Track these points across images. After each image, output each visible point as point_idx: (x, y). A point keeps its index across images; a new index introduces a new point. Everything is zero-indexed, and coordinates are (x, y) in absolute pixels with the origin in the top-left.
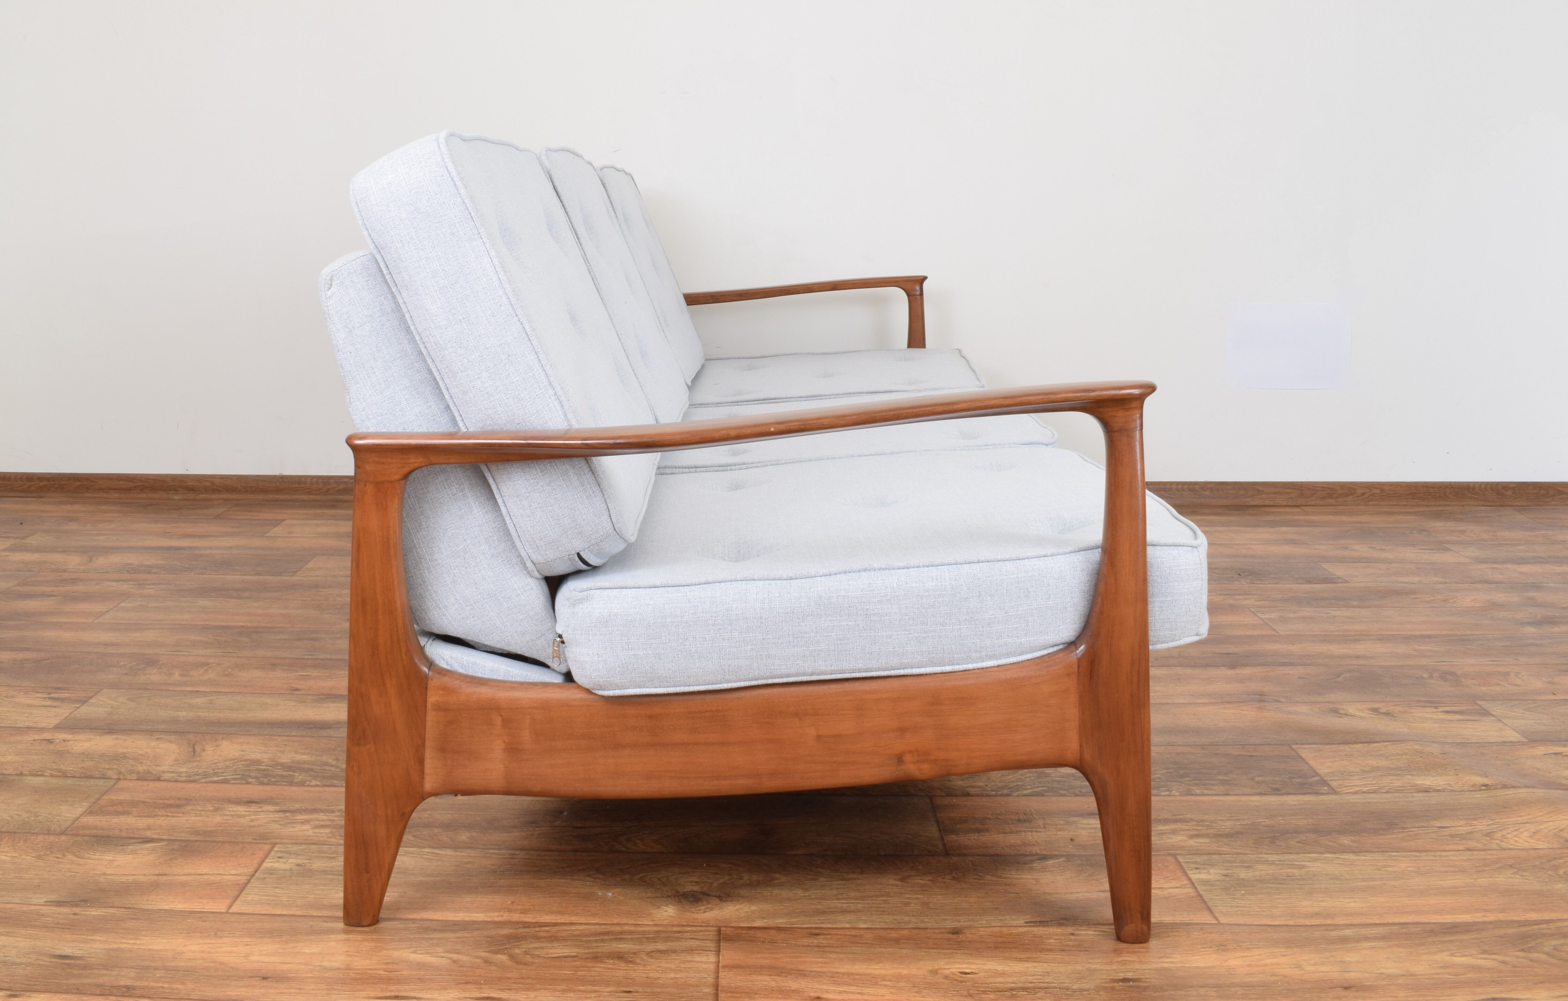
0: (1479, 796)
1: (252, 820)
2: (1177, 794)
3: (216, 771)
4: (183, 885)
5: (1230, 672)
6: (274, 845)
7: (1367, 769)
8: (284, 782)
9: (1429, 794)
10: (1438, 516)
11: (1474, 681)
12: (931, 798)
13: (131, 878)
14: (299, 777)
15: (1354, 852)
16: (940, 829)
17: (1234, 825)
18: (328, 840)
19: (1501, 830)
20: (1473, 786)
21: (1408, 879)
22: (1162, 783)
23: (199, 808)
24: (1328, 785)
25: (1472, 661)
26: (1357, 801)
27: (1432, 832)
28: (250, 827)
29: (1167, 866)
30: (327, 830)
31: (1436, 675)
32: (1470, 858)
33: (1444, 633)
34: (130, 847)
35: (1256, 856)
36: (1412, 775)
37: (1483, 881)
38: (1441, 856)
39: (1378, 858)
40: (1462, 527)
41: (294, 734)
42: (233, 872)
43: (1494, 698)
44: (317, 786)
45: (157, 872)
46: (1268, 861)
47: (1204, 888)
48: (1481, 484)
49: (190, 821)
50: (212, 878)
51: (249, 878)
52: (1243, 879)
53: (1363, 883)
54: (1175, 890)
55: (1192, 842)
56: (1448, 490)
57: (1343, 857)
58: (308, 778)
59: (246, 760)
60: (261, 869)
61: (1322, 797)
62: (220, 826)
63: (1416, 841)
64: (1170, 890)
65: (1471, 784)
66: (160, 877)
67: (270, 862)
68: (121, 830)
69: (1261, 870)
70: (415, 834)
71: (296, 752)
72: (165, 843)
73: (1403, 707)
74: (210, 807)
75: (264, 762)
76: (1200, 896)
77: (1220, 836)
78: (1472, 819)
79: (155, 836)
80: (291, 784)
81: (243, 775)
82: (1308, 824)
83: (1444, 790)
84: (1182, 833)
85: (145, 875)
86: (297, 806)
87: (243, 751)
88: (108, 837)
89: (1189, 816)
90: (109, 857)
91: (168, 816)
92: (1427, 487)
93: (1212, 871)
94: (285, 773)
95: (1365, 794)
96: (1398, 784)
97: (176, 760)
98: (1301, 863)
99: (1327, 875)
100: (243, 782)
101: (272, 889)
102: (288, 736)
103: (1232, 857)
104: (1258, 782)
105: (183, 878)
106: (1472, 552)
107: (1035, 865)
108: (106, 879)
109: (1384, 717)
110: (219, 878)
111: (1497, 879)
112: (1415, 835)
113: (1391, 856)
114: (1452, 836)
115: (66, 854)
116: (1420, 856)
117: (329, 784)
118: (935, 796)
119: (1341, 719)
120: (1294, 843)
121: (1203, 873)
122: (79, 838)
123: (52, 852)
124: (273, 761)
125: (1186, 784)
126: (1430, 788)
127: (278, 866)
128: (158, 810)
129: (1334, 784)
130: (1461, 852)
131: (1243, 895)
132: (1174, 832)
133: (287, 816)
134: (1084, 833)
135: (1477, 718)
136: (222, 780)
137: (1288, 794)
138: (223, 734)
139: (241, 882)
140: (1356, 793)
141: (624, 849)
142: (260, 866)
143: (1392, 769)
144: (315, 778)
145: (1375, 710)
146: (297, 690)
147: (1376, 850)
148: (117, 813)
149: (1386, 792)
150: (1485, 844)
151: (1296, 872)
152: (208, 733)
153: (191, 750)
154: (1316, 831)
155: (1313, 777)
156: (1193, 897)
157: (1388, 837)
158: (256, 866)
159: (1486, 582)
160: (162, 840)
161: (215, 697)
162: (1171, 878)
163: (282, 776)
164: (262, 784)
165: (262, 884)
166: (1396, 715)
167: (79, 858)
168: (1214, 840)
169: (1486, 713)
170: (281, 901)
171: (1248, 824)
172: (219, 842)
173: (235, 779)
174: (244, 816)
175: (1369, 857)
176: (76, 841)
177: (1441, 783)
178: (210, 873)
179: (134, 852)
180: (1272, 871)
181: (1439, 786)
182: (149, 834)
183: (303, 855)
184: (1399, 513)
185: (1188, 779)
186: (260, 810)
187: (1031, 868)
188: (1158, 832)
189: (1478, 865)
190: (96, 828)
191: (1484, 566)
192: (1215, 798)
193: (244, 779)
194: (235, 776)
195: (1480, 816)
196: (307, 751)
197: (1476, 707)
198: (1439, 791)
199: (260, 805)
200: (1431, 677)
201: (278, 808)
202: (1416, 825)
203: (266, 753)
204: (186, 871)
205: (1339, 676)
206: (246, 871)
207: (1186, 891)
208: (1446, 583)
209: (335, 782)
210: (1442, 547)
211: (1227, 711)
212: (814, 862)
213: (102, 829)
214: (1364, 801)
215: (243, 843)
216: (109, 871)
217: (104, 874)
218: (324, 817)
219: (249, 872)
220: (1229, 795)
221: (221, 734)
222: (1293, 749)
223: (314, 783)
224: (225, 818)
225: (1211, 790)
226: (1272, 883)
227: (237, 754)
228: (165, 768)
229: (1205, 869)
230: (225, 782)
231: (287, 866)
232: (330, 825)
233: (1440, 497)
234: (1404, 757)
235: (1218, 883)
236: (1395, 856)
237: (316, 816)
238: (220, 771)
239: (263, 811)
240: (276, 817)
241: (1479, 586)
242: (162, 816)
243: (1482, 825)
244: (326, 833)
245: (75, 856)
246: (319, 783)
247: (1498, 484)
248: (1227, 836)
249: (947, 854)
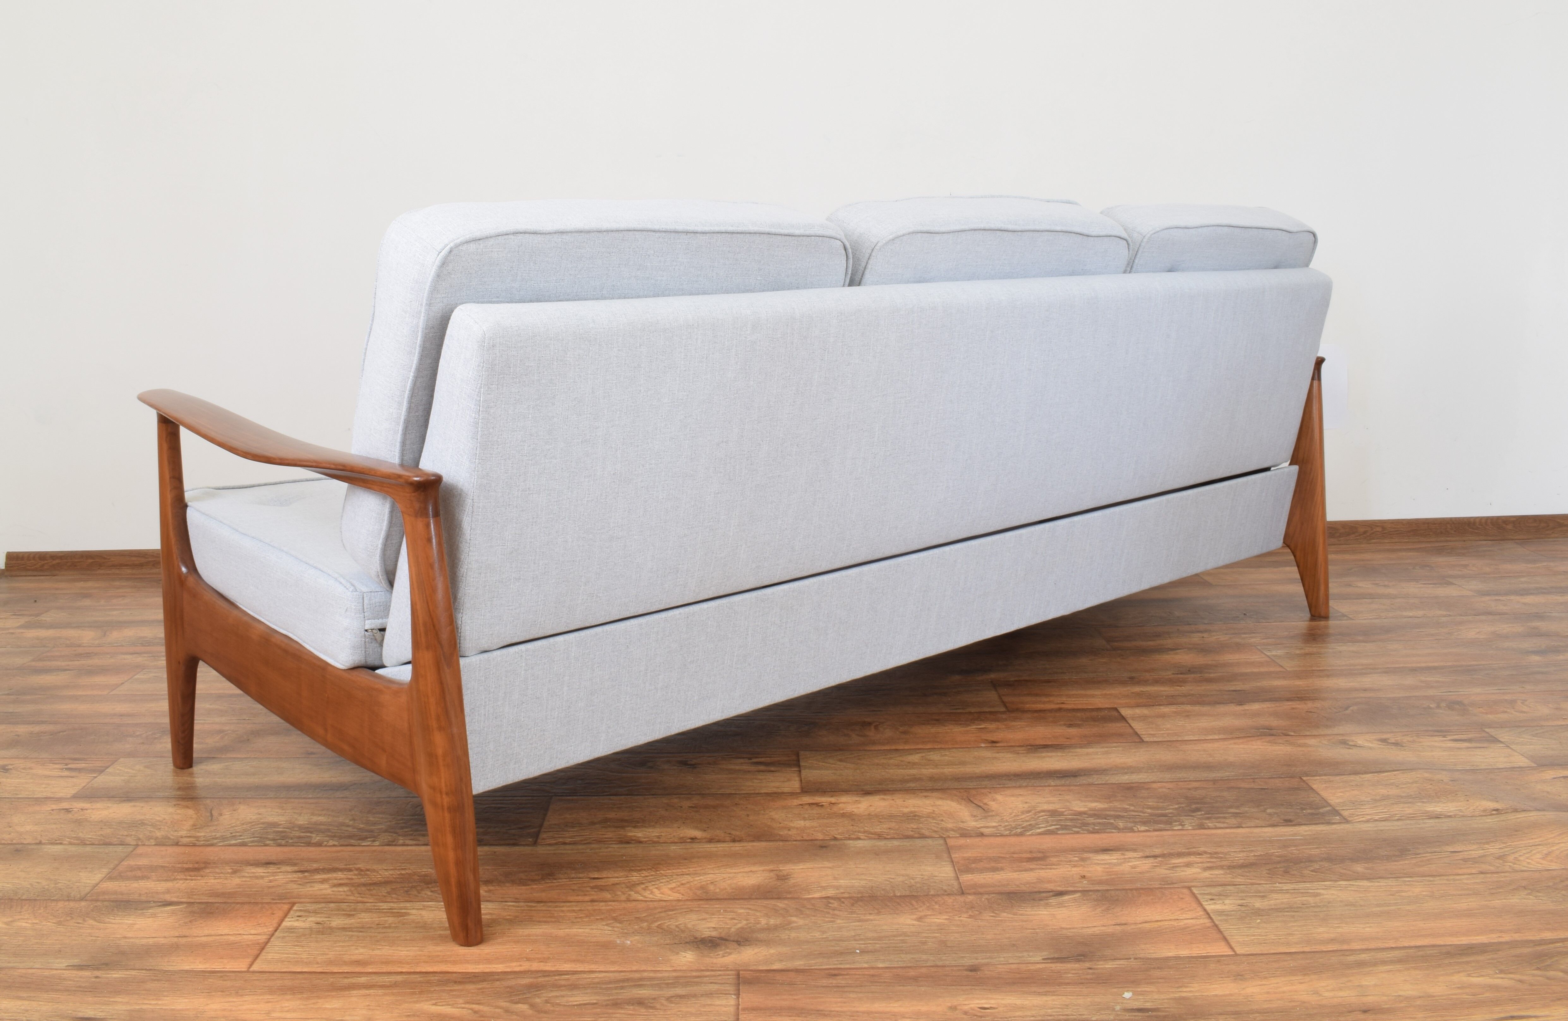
0: (1490, 821)
1: (270, 881)
2: (1190, 828)
3: (233, 835)
4: (204, 946)
5: (1239, 708)
6: (294, 904)
7: (1378, 798)
8: (301, 843)
9: (1440, 820)
10: (1440, 551)
11: (1481, 709)
12: (945, 839)
13: (151, 941)
14: (316, 838)
15: (1368, 879)
16: (955, 869)
17: (1248, 857)
18: (347, 897)
19: (1513, 853)
20: (1484, 811)
21: (1422, 903)
22: (1174, 818)
23: (217, 870)
24: (1340, 815)
25: (1478, 690)
26: (1369, 829)
27: (1444, 857)
28: (269, 887)
29: (1182, 898)
30: (346, 889)
31: (1443, 704)
32: (1483, 881)
33: (1450, 664)
34: (150, 911)
35: (1270, 885)
36: (1423, 802)
37: (1497, 903)
38: (1454, 880)
39: (1392, 884)
40: (1465, 561)
41: (310, 796)
42: (253, 932)
43: (1502, 725)
44: (334, 845)
45: (177, 934)
46: (1283, 890)
47: (1220, 918)
48: (1481, 518)
49: (209, 884)
50: (232, 938)
51: (269, 937)
52: (1259, 909)
53: (1378, 909)
54: (1191, 921)
55: (1207, 874)
56: (1449, 526)
57: (1357, 884)
58: (326, 838)
59: (263, 823)
60: (280, 928)
61: (1334, 826)
62: (239, 888)
63: (1430, 866)
64: (1186, 921)
65: (1482, 809)
66: (180, 939)
67: (290, 921)
68: (140, 895)
69: (1276, 899)
70: (433, 889)
71: (313, 814)
72: (185, 905)
73: (1411, 737)
74: (230, 869)
75: (281, 825)
76: (1216, 926)
77: (1234, 867)
78: (1484, 844)
79: (175, 900)
80: (309, 844)
81: (261, 838)
82: (1322, 853)
83: (1455, 816)
84: (1196, 865)
85: (165, 937)
86: (315, 866)
87: (260, 814)
88: (128, 901)
89: (1202, 849)
90: (129, 921)
91: (187, 879)
92: (1428, 523)
93: (1227, 902)
94: (302, 834)
95: (1377, 822)
96: (1409, 811)
97: (194, 825)
98: (1316, 891)
99: (1341, 901)
100: (260, 844)
101: (292, 947)
102: (304, 798)
103: (1246, 887)
104: (1270, 814)
105: (204, 939)
106: (1475, 585)
107: (1051, 901)
108: (126, 942)
109: (1393, 747)
110: (239, 938)
111: (1511, 901)
112: (1428, 860)
113: (1405, 881)
114: (1465, 860)
115: (87, 919)
116: (1434, 881)
117: (346, 843)
118: (949, 837)
119: (1351, 751)
120: (1308, 872)
121: (1218, 904)
122: (99, 903)
123: (72, 918)
124: (290, 823)
125: (1199, 818)
126: (1441, 815)
127: (298, 925)
128: (176, 874)
129: (1345, 813)
130: (1475, 876)
131: (1259, 923)
132: (1188, 865)
133: (306, 876)
134: (1099, 868)
135: (1485, 745)
136: (240, 843)
137: (1300, 824)
138: (240, 798)
139: (261, 941)
140: (1368, 821)
141: (641, 898)
142: (279, 925)
143: (1402, 797)
144: (333, 837)
145: (1384, 741)
146: (312, 753)
147: (1390, 876)
148: (137, 878)
149: (1398, 820)
150: (1498, 867)
151: (1311, 900)
152: (225, 798)
153: (209, 814)
154: (1329, 859)
155: (1325, 807)
156: (1209, 928)
157: (1401, 863)
158: (275, 925)
159: (1490, 613)
160: (182, 903)
161: (231, 763)
162: (1187, 909)
163: (299, 837)
164: (280, 845)
165: (282, 943)
166: (1404, 745)
167: (99, 922)
168: (1228, 871)
169: (1495, 740)
170: (302, 958)
171: (1261, 855)
172: (238, 903)
173: (253, 842)
174: (262, 877)
175: (1383, 883)
176: (96, 906)
177: (1452, 809)
178: (230, 933)
179: (154, 916)
180: (1287, 900)
181: (1450, 812)
182: (168, 897)
183: (322, 913)
184: (1400, 550)
185: (1199, 813)
186: (279, 871)
187: (1047, 904)
188: (1172, 866)
189: (1491, 887)
190: (115, 893)
191: (1487, 598)
192: (1228, 831)
193: (261, 841)
194: (252, 839)
195: (1492, 840)
196: (324, 812)
197: (1484, 734)
198: (1450, 817)
199: (278, 866)
200: (1438, 707)
201: (296, 868)
202: (1429, 850)
203: (283, 815)
204: (206, 932)
205: (1346, 709)
206: (266, 930)
207: (1202, 921)
208: (1450, 615)
209: (353, 841)
210: (1445, 581)
211: (1237, 746)
212: (830, 905)
213: (122, 894)
214: (1376, 829)
215: (262, 903)
216: (130, 935)
217: (125, 938)
218: (342, 876)
219: (269, 931)
220: (1242, 827)
221: (238, 798)
222: (1304, 781)
223: (331, 843)
224: (244, 879)
225: (1224, 823)
226: (1287, 912)
227: (254, 817)
228: (184, 833)
229: (1219, 899)
230: (244, 844)
231: (307, 925)
232: (349, 884)
233: (1441, 533)
234: (1415, 785)
235: (1233, 912)
236: (1409, 881)
237: (335, 875)
238: (238, 834)
239: (281, 872)
240: (294, 878)
241: (1483, 617)
242: (181, 879)
243: (1494, 849)
244: (344, 891)
245: (96, 920)
246: (336, 843)
247: (1498, 518)
248: (1242, 866)
249: (963, 893)
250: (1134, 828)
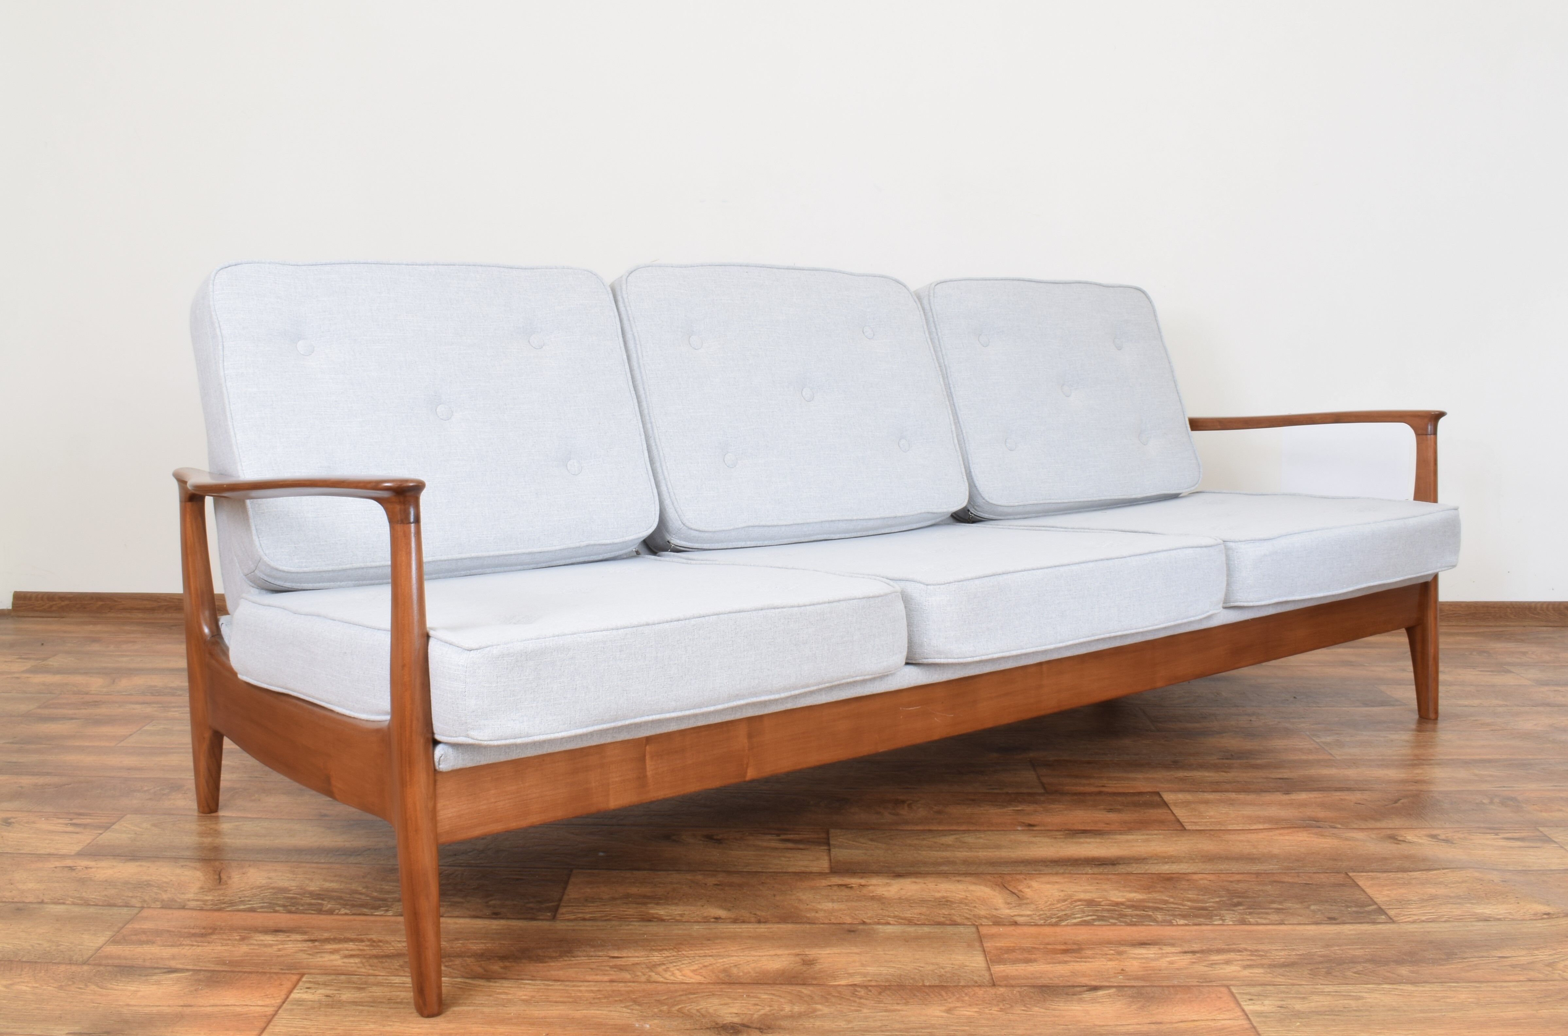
0: (1541, 925)
1: (279, 950)
2: (1231, 923)
3: (243, 899)
4: (209, 1016)
5: (1285, 798)
6: (303, 975)
7: (1426, 897)
8: (312, 910)
9: (1489, 923)
10: (1499, 637)
11: (1535, 807)
12: (977, 927)
13: (155, 1010)
14: (328, 906)
15: (1413, 983)
16: (986, 959)
17: (1289, 955)
18: (358, 970)
19: (1563, 960)
20: (1535, 914)
21: (1468, 1011)
22: (1215, 912)
23: (225, 937)
24: (1386, 914)
25: (1533, 786)
26: (1416, 930)
27: (1492, 963)
28: (278, 956)
29: (1220, 998)
30: (357, 960)
31: (1497, 800)
32: (1531, 988)
33: (1504, 757)
34: (154, 977)
35: (1312, 986)
36: (1472, 903)
37: (1545, 1012)
38: (1501, 987)
39: (1437, 989)
40: (1524, 648)
41: (323, 861)
42: (260, 1003)
43: (1557, 824)
44: (346, 914)
45: (182, 1003)
46: (1325, 992)
47: (1258, 1019)
49: (216, 951)
50: (239, 1009)
51: (276, 1009)
52: (1299, 1011)
53: (1422, 1015)
54: (1229, 1021)
55: (1246, 973)
56: (1508, 610)
57: (1401, 987)
58: (337, 906)
59: (273, 888)
60: (288, 1000)
61: (1379, 926)
62: (247, 956)
63: (1476, 971)
64: (1223, 1022)
65: (1533, 913)
66: (185, 1008)
67: (298, 993)
68: (144, 960)
69: (1317, 1001)
70: (447, 964)
71: (325, 880)
72: (191, 973)
73: (1463, 834)
74: (237, 936)
75: (291, 890)
76: (1254, 1027)
77: (1275, 966)
78: (1534, 949)
79: (180, 966)
80: (320, 912)
81: (270, 903)
82: (1365, 955)
83: (1505, 919)
84: (1235, 963)
85: (169, 1006)
86: (326, 935)
87: (270, 878)
88: (132, 967)
89: (1243, 946)
90: (132, 987)
91: (193, 945)
92: (1488, 607)
93: (1266, 1002)
94: (313, 901)
95: (1424, 923)
96: (1457, 912)
97: (202, 888)
98: (1359, 994)
99: (1384, 1006)
100: (269, 910)
101: (300, 1020)
102: (317, 863)
103: (1287, 988)
104: (1313, 911)
105: (209, 1009)
106: (1534, 674)
107: (1084, 996)
108: (129, 1010)
109: (1443, 844)
110: (245, 1009)
111: (1559, 1011)
112: (1476, 965)
113: (1450, 987)
114: (1513, 966)
115: (89, 984)
116: (1480, 987)
117: (358, 912)
118: (982, 925)
119: (1399, 846)
120: (1351, 973)
121: (1257, 1005)
122: (101, 968)
123: (74, 983)
124: (301, 889)
125: (1239, 913)
126: (1490, 917)
127: (307, 997)
128: (182, 939)
129: (1392, 913)
130: (1522, 983)
131: (1299, 1026)
132: (1228, 962)
133: (316, 946)
134: (1136, 963)
135: (1539, 844)
136: (249, 908)
137: (1344, 923)
138: (250, 861)
139: (268, 1013)
140: (1414, 922)
141: (661, 979)
142: (287, 997)
143: (1451, 897)
144: (344, 905)
145: (1434, 837)
146: (325, 815)
147: (1435, 980)
148: (141, 943)
149: (1445, 921)
150: (1547, 975)
151: (1353, 1003)
152: (234, 860)
153: (217, 877)
154: (1372, 960)
155: (1371, 905)
156: (1247, 1029)
157: (1447, 967)
158: (284, 997)
159: (1548, 705)
160: (188, 970)
161: (241, 823)
162: (1224, 1009)
163: (311, 904)
164: (290, 912)
165: (290, 1015)
166: (1455, 842)
167: (101, 988)
168: (1268, 970)
169: (1548, 840)
170: (309, 1033)
171: (1303, 954)
172: (245, 972)
173: (262, 907)
174: (271, 946)
175: (1427, 988)
176: (98, 971)
177: (1502, 912)
178: (237, 1004)
179: (158, 983)
180: (1328, 1003)
181: (1500, 915)
182: (173, 964)
183: (332, 985)
184: (1458, 634)
185: (1241, 908)
186: (288, 939)
187: (1081, 999)
188: (1211, 962)
189: (1539, 996)
190: (119, 957)
191: (1546, 688)
192: (1270, 927)
193: (271, 907)
194: (262, 905)
195: (1542, 945)
196: (337, 878)
197: (1538, 834)
198: (1499, 920)
199: (288, 934)
200: (1491, 802)
201: (306, 937)
202: (1476, 954)
203: (294, 880)
204: (212, 1002)
205: (1396, 802)
206: (273, 1002)
207: (1240, 1022)
208: (1507, 706)
209: (365, 910)
210: (1502, 668)
211: (1282, 838)
212: (857, 993)
213: (126, 959)
214: (1422, 930)
215: (270, 973)
216: (133, 1002)
217: (128, 1005)
218: (354, 947)
219: (276, 1003)
220: (1284, 924)
221: (247, 860)
222: (1350, 877)
223: (343, 911)
224: (252, 947)
225: (1265, 919)
226: (1328, 1015)
227: (264, 882)
228: (190, 896)
229: (1258, 1000)
230: (252, 910)
231: (316, 997)
232: (361, 955)
233: (1501, 617)
234: (1464, 885)
235: (1272, 1014)
236: (1455, 987)
237: (346, 945)
238: (247, 899)
239: (291, 941)
240: (304, 947)
241: (1541, 709)
242: (187, 945)
243: (1544, 955)
244: (356, 963)
245: (98, 986)
246: (348, 912)
247: (1560, 603)
248: (1284, 965)
249: (994, 985)
250: (1173, 921)
